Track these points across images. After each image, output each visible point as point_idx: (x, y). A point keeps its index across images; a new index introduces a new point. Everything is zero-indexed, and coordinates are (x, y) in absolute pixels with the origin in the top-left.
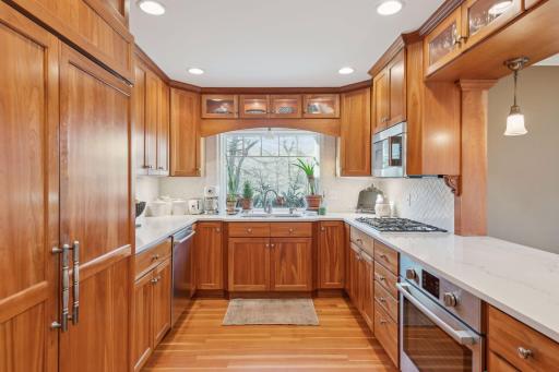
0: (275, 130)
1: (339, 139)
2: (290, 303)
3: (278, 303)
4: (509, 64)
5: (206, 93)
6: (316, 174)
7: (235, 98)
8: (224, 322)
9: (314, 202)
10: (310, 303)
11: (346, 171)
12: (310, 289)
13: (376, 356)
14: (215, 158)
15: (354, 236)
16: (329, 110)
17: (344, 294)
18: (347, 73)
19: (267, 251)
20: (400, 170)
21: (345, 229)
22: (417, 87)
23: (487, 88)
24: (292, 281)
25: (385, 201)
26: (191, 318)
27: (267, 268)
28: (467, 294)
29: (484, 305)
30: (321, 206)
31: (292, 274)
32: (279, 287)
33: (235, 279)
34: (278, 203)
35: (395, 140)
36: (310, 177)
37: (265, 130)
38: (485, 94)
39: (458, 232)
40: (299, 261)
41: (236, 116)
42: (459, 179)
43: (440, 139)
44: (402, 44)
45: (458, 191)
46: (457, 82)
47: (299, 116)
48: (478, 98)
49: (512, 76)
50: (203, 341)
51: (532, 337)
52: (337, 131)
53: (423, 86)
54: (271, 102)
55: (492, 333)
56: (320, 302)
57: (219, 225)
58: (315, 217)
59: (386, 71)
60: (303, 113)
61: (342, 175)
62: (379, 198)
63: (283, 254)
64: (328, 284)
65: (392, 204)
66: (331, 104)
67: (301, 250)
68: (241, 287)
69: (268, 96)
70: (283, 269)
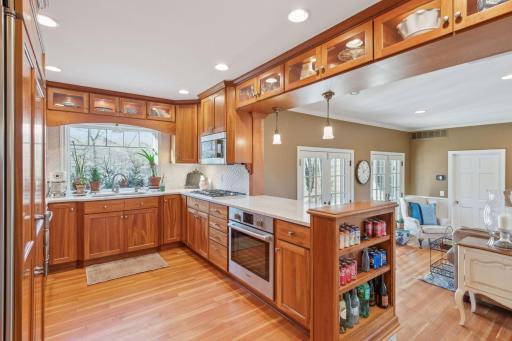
0: (121, 126)
1: (174, 138)
2: (141, 258)
3: (131, 261)
4: (275, 109)
5: (52, 86)
6: (156, 161)
7: (85, 96)
8: (88, 283)
9: (155, 182)
10: (157, 255)
11: (180, 160)
12: (157, 245)
13: (211, 273)
14: (59, 146)
15: (191, 203)
16: (167, 116)
17: (182, 245)
18: (184, 93)
19: (121, 222)
20: (222, 161)
21: (181, 199)
22: (232, 112)
23: (263, 118)
24: (143, 242)
25: (206, 179)
26: (51, 289)
27: (121, 236)
28: (265, 217)
29: (275, 220)
30: (160, 184)
31: (143, 237)
32: (131, 248)
33: (91, 249)
34: (123, 184)
35: (219, 141)
36: (152, 164)
37: (113, 125)
38: (263, 121)
39: (251, 194)
40: (148, 226)
41: (86, 111)
42: (252, 165)
43: (241, 142)
44: (223, 85)
45: (251, 172)
46: (251, 113)
47: (144, 116)
48: (260, 122)
49: (275, 114)
50: (77, 300)
51: (293, 226)
52: (173, 131)
53: (235, 112)
54: (120, 104)
55: (278, 231)
56: (164, 253)
57: (73, 205)
58: (156, 193)
59: (211, 98)
60: (147, 115)
61: (177, 162)
62: (202, 178)
63: (135, 222)
64: (168, 239)
65: (209, 181)
66: (168, 111)
67: (150, 218)
68: (97, 255)
69: (117, 98)
70: (135, 234)
